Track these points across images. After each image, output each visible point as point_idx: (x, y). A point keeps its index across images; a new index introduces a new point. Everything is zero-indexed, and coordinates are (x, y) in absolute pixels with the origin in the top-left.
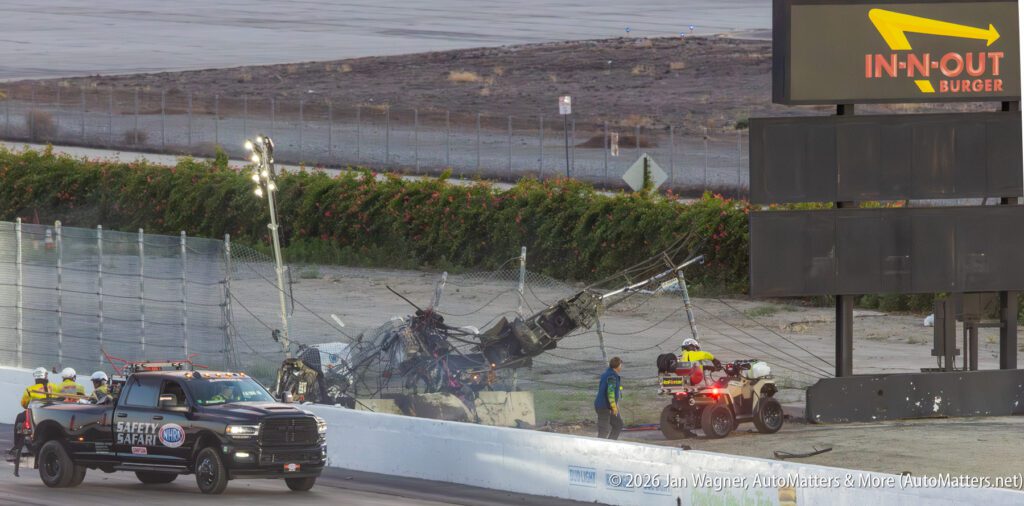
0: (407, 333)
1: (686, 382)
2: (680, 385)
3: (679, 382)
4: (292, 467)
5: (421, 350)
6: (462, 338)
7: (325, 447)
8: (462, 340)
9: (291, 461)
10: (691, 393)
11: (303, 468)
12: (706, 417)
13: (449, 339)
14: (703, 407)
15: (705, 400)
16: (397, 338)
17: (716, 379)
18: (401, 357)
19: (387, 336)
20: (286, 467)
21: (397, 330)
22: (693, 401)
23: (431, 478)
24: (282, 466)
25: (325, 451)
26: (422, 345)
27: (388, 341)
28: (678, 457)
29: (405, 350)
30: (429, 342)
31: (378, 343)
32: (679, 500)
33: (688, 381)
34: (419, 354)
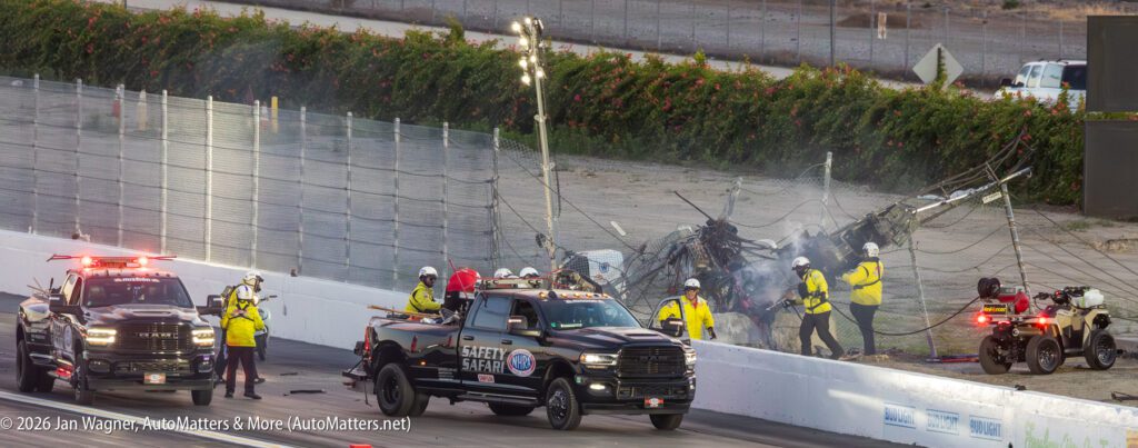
0: (697, 245)
1: (1009, 310)
2: (1003, 313)
3: (1002, 310)
4: (654, 402)
5: (711, 265)
6: (757, 252)
7: (694, 380)
8: (757, 255)
9: (654, 394)
10: (1016, 323)
11: (667, 403)
12: (1031, 350)
13: (743, 253)
14: (1028, 338)
15: (1031, 330)
16: (685, 250)
17: (1044, 307)
18: (689, 272)
19: (674, 248)
20: (646, 401)
21: (685, 241)
22: (1017, 332)
23: (725, 410)
24: (643, 401)
25: (694, 384)
26: (713, 258)
27: (675, 253)
28: (1011, 399)
29: (694, 265)
30: (721, 256)
31: (663, 255)
32: (1011, 447)
33: (1012, 309)
34: (709, 269)
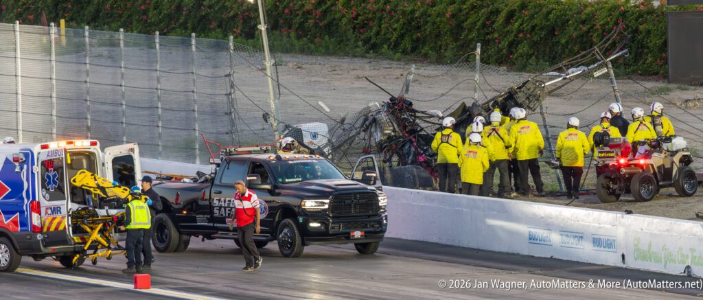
0: (383, 117)
1: (617, 155)
2: (613, 157)
3: (612, 155)
4: (357, 234)
5: (394, 131)
6: (428, 120)
7: (386, 216)
8: (428, 122)
9: (356, 229)
10: (622, 164)
11: (367, 234)
12: (635, 185)
13: (418, 121)
14: (631, 175)
15: (633, 169)
16: (375, 120)
17: (643, 152)
18: (378, 137)
19: (366, 120)
20: (351, 234)
21: (374, 113)
22: (624, 170)
23: (410, 238)
24: (349, 233)
25: (386, 219)
26: (395, 126)
27: (367, 123)
28: (623, 220)
29: (382, 131)
30: (402, 124)
31: (358, 125)
32: (623, 256)
33: (619, 154)
34: (393, 134)
